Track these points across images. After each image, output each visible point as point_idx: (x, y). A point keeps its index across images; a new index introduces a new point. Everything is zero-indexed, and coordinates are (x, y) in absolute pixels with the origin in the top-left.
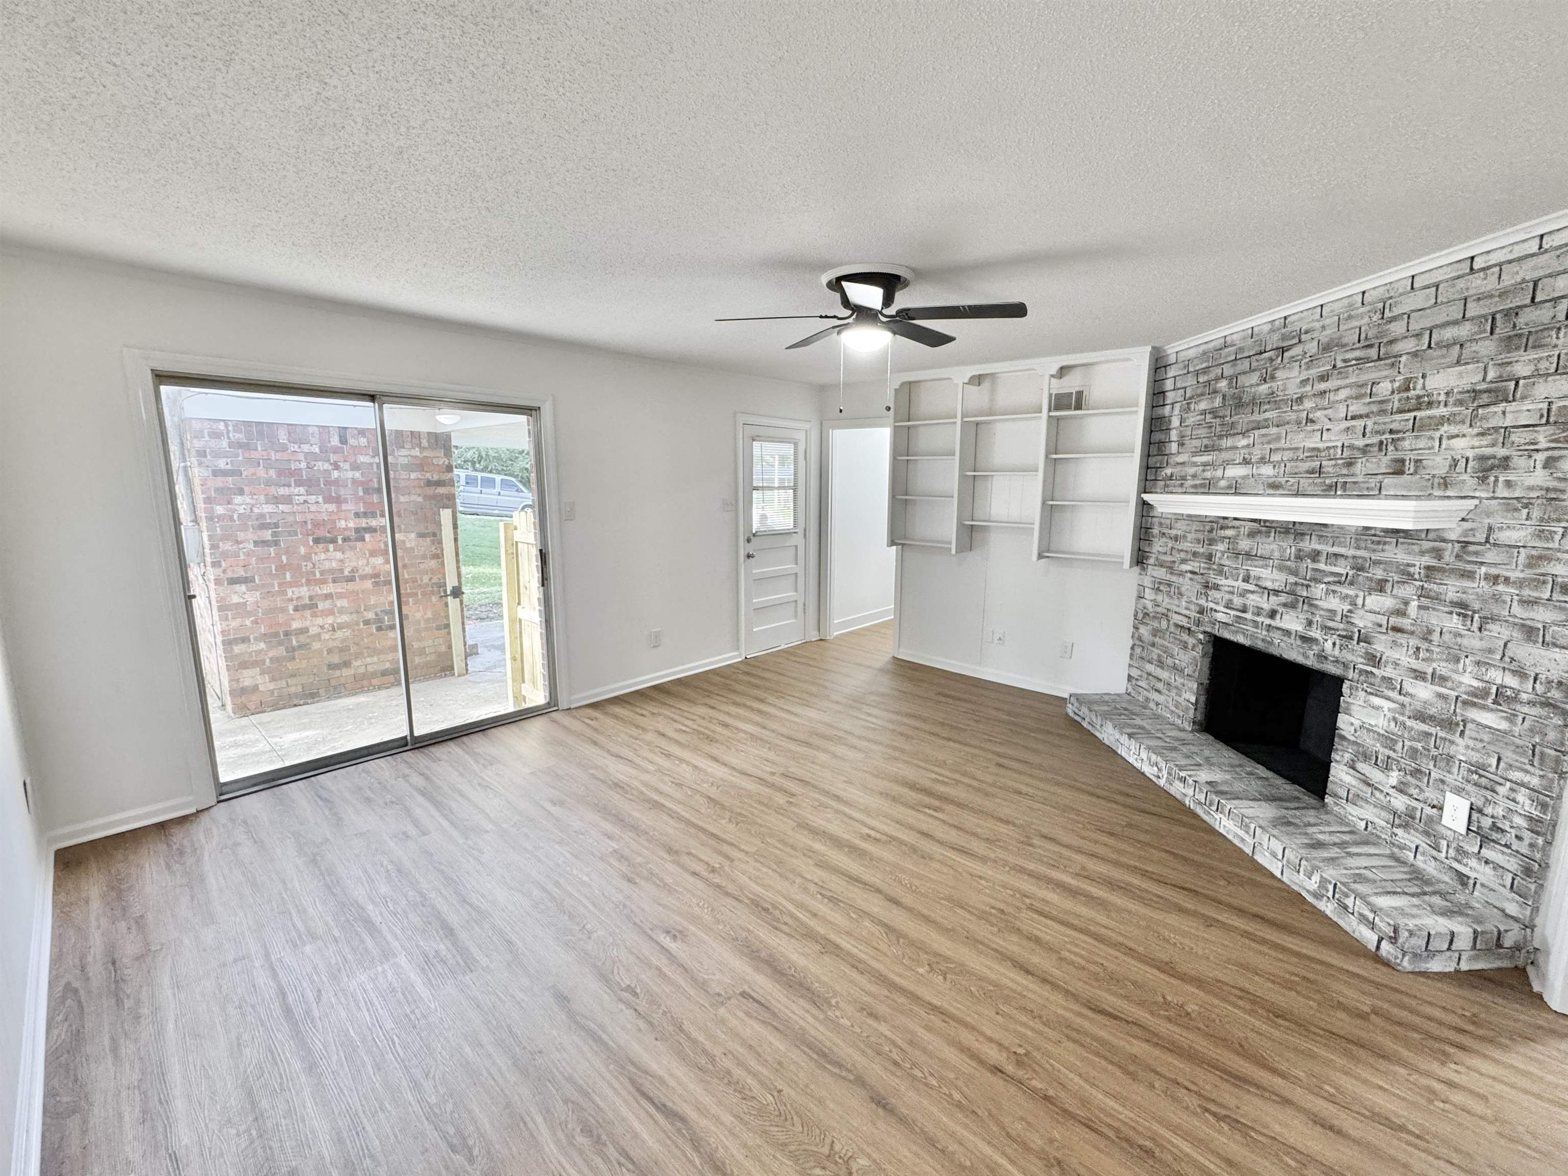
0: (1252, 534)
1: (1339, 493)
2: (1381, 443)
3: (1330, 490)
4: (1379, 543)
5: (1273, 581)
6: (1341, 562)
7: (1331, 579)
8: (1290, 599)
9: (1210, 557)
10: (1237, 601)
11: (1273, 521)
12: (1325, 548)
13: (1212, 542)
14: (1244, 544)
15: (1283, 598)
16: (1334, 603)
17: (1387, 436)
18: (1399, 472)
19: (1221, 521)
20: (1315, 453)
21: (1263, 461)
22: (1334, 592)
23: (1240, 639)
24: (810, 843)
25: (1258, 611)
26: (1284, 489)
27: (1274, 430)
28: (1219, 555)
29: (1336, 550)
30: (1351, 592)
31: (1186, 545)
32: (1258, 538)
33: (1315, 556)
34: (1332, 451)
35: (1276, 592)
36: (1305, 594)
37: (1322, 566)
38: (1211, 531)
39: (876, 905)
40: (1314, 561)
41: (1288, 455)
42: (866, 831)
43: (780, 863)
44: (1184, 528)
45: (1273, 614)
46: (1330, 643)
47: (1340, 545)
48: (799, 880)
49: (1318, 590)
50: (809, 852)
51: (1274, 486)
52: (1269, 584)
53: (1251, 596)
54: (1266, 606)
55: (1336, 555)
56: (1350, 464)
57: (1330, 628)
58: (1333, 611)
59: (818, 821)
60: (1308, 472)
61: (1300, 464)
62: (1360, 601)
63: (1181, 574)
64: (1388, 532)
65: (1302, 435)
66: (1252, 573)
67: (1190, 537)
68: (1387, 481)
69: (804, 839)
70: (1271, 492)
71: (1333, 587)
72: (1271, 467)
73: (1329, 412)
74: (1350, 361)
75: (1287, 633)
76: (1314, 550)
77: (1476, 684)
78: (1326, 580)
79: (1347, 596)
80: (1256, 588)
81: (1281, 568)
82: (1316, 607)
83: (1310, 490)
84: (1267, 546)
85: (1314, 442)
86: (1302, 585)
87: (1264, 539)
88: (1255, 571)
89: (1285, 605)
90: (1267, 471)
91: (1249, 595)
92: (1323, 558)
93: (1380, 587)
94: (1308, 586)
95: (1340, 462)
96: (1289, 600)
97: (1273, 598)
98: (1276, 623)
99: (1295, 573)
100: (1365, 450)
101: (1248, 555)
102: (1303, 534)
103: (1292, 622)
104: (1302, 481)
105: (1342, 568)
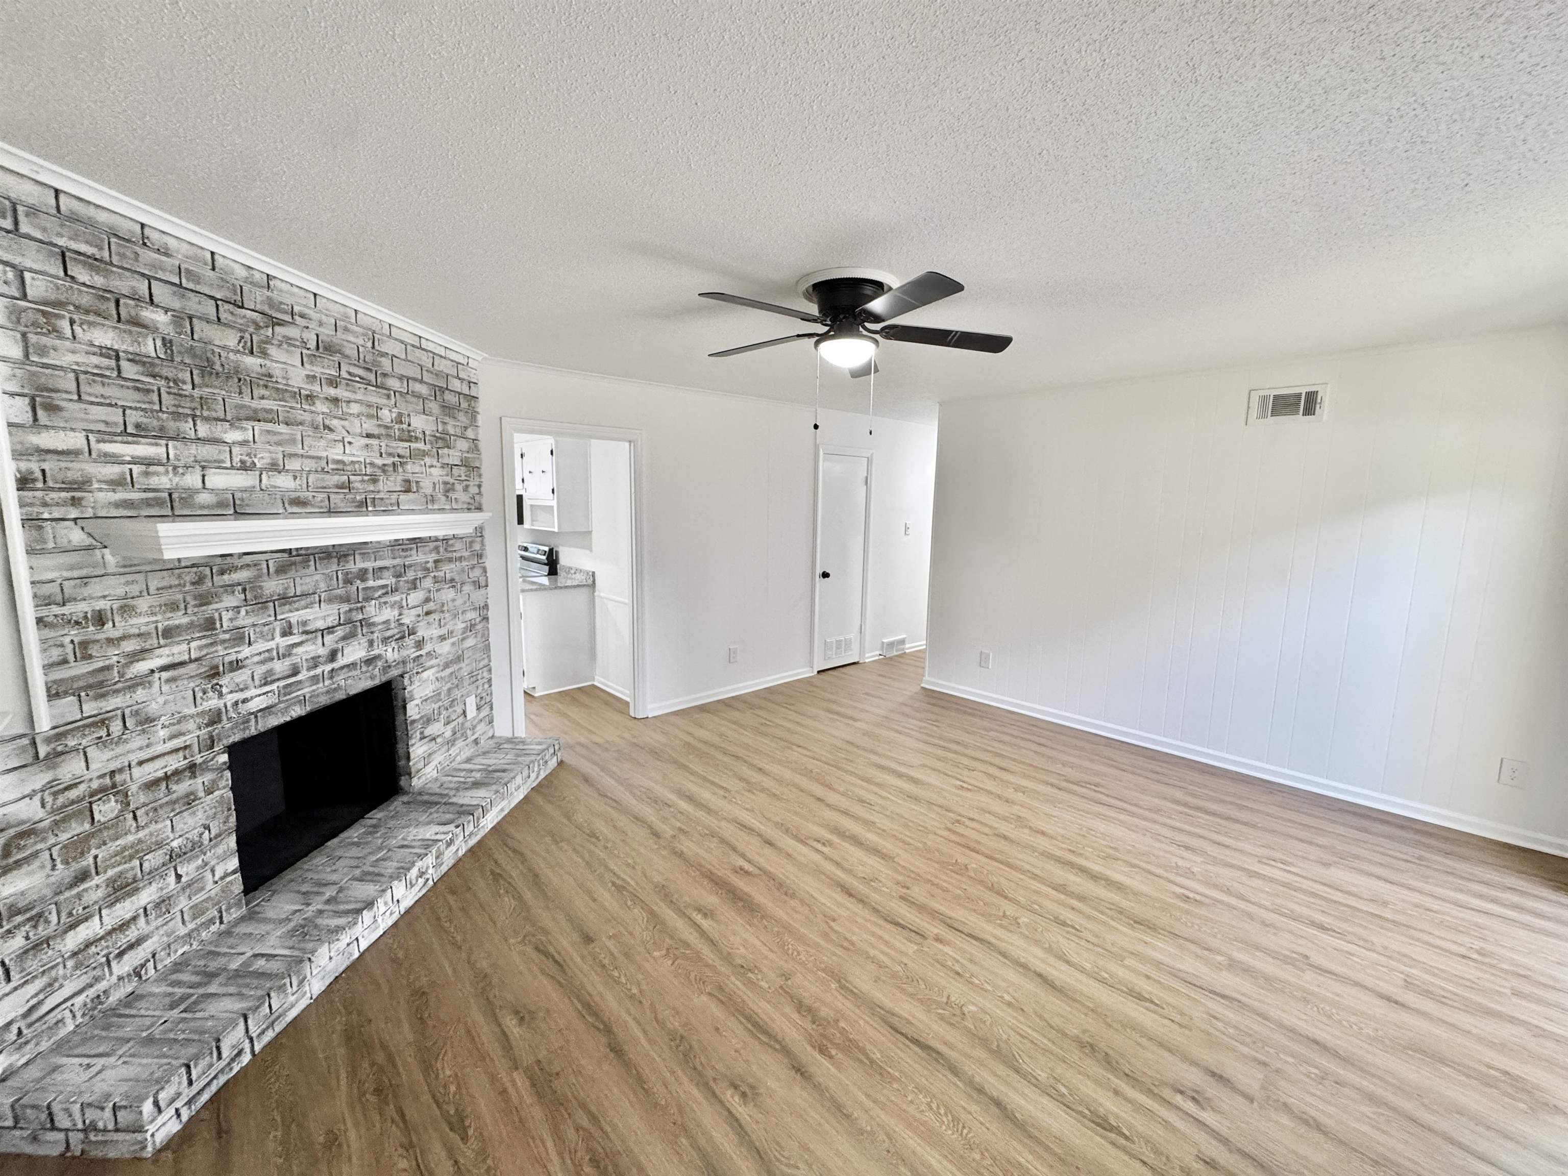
0: (282, 570)
1: (370, 509)
2: (394, 464)
3: (362, 506)
4: (407, 550)
5: (324, 618)
6: (386, 574)
7: (380, 593)
8: (347, 628)
9: (209, 625)
10: (281, 667)
11: (307, 549)
12: (369, 565)
13: (204, 600)
14: (272, 586)
15: (340, 632)
16: (389, 614)
17: (397, 459)
18: (408, 491)
19: (219, 561)
20: (340, 467)
21: (274, 467)
22: (385, 603)
23: (298, 711)
24: (881, 841)
25: (315, 662)
26: (313, 506)
27: (282, 428)
28: (226, 616)
29: (379, 563)
30: (397, 598)
31: (139, 623)
32: (292, 573)
33: (363, 575)
34: (357, 466)
35: (330, 629)
36: (360, 617)
37: (371, 583)
38: (200, 581)
39: (833, 798)
40: (363, 580)
41: (309, 465)
42: (825, 850)
43: (906, 826)
44: (120, 591)
45: (333, 656)
46: (390, 650)
47: (381, 558)
48: (888, 813)
49: (371, 609)
50: (882, 833)
51: (298, 502)
52: (321, 624)
53: (299, 650)
54: (323, 652)
55: (381, 569)
56: (375, 481)
57: (389, 638)
58: (387, 622)
59: (873, 862)
60: (337, 487)
61: (327, 477)
62: (404, 604)
63: (142, 681)
64: (413, 540)
65: (323, 443)
66: (294, 621)
67: (143, 604)
68: (403, 497)
69: (887, 846)
70: (296, 509)
71: (383, 600)
72: (290, 477)
73: (346, 423)
74: (356, 376)
75: (352, 666)
76: (361, 570)
77: (464, 625)
78: (376, 595)
79: (395, 603)
80: (304, 637)
81: (330, 601)
82: (373, 624)
83: (342, 507)
84: (308, 580)
85: (336, 453)
86: (357, 609)
87: (303, 572)
88: (295, 617)
89: (344, 638)
90: (284, 482)
91: (295, 651)
92: (370, 575)
93: (414, 585)
94: (362, 608)
95: (366, 478)
96: (348, 630)
97: (328, 639)
98: (341, 662)
99: (346, 599)
100: (383, 468)
101: (284, 599)
102: (345, 556)
103: (355, 652)
104: (332, 496)
105: (388, 580)
